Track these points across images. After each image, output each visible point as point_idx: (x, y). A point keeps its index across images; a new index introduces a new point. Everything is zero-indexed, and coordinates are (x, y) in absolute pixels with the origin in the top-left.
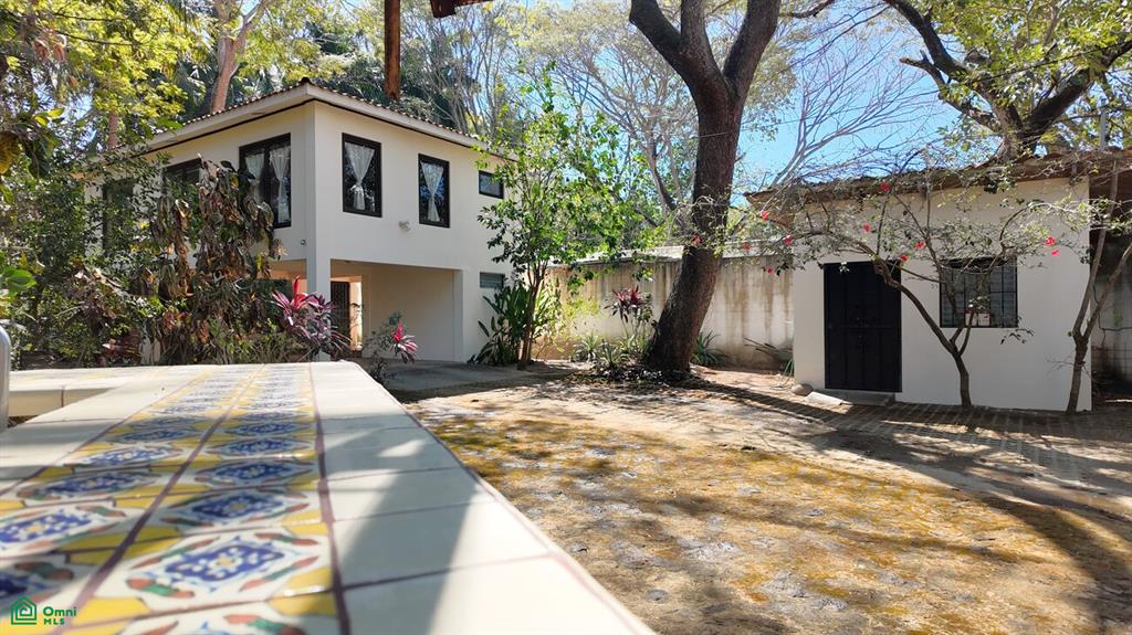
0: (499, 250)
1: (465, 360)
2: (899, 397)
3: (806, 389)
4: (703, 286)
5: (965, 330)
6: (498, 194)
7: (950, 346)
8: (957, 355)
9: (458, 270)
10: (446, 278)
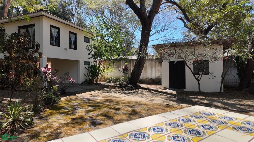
0: (90, 56)
1: (80, 83)
2: (185, 90)
3: (165, 89)
4: (142, 66)
5: (201, 76)
6: (88, 42)
7: (197, 79)
8: (198, 81)
9: (79, 61)
10: (76, 62)
